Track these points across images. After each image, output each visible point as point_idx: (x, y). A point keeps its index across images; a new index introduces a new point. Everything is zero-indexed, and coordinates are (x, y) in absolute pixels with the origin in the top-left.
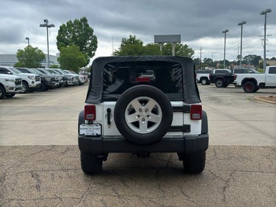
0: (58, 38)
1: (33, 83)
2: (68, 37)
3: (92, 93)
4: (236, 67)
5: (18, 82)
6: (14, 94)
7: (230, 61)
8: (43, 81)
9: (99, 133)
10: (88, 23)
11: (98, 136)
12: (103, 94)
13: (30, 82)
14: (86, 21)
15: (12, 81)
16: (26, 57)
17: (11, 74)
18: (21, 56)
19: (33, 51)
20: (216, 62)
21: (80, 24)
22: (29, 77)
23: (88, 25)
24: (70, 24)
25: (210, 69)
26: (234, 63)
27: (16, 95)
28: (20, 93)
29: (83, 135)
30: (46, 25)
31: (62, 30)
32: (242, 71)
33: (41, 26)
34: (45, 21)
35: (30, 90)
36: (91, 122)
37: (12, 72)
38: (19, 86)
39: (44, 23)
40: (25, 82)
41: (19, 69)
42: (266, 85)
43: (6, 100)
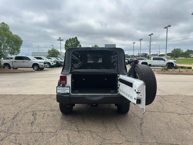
0: (65, 45)
1: (53, 64)
2: (70, 45)
3: (65, 68)
4: (138, 58)
5: (45, 63)
6: (43, 68)
7: (135, 55)
8: (57, 62)
9: (69, 92)
10: (78, 39)
11: (68, 94)
12: (71, 69)
13: (51, 63)
14: (77, 38)
15: (42, 62)
16: (52, 53)
17: (43, 60)
18: (49, 53)
19: (55, 51)
20: (130, 56)
21: (74, 39)
22: (51, 61)
23: (77, 40)
24: (70, 40)
25: (128, 58)
26: (137, 56)
27: (44, 69)
28: (47, 68)
29: (59, 93)
30: (60, 40)
31: (67, 42)
32: (141, 59)
33: (58, 40)
34: (59, 38)
35: (51, 67)
36: (64, 86)
37: (44, 59)
38: (46, 65)
39: (59, 39)
40: (49, 63)
41: (47, 58)
42: (152, 65)
43: (40, 71)
